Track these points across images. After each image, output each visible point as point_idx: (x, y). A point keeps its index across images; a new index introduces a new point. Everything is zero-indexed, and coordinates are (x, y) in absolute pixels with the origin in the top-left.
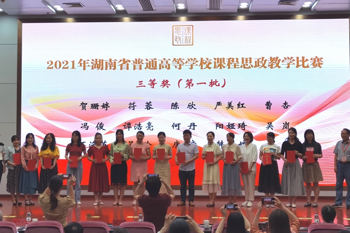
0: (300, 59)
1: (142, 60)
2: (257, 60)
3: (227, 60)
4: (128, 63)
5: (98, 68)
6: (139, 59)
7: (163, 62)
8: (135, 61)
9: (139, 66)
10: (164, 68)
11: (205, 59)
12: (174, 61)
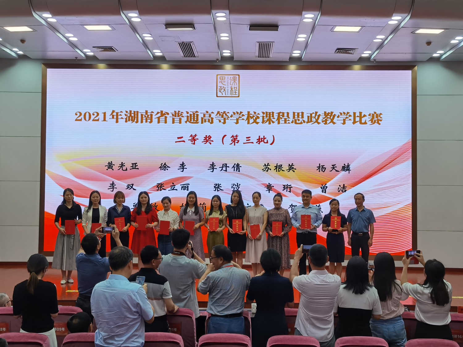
1: (182, 112)
2: (309, 115)
3: (277, 115)
5: (133, 121)
6: (179, 111)
7: (206, 115)
8: (174, 114)
9: (179, 120)
10: (207, 122)
11: (252, 112)
12: (218, 115)
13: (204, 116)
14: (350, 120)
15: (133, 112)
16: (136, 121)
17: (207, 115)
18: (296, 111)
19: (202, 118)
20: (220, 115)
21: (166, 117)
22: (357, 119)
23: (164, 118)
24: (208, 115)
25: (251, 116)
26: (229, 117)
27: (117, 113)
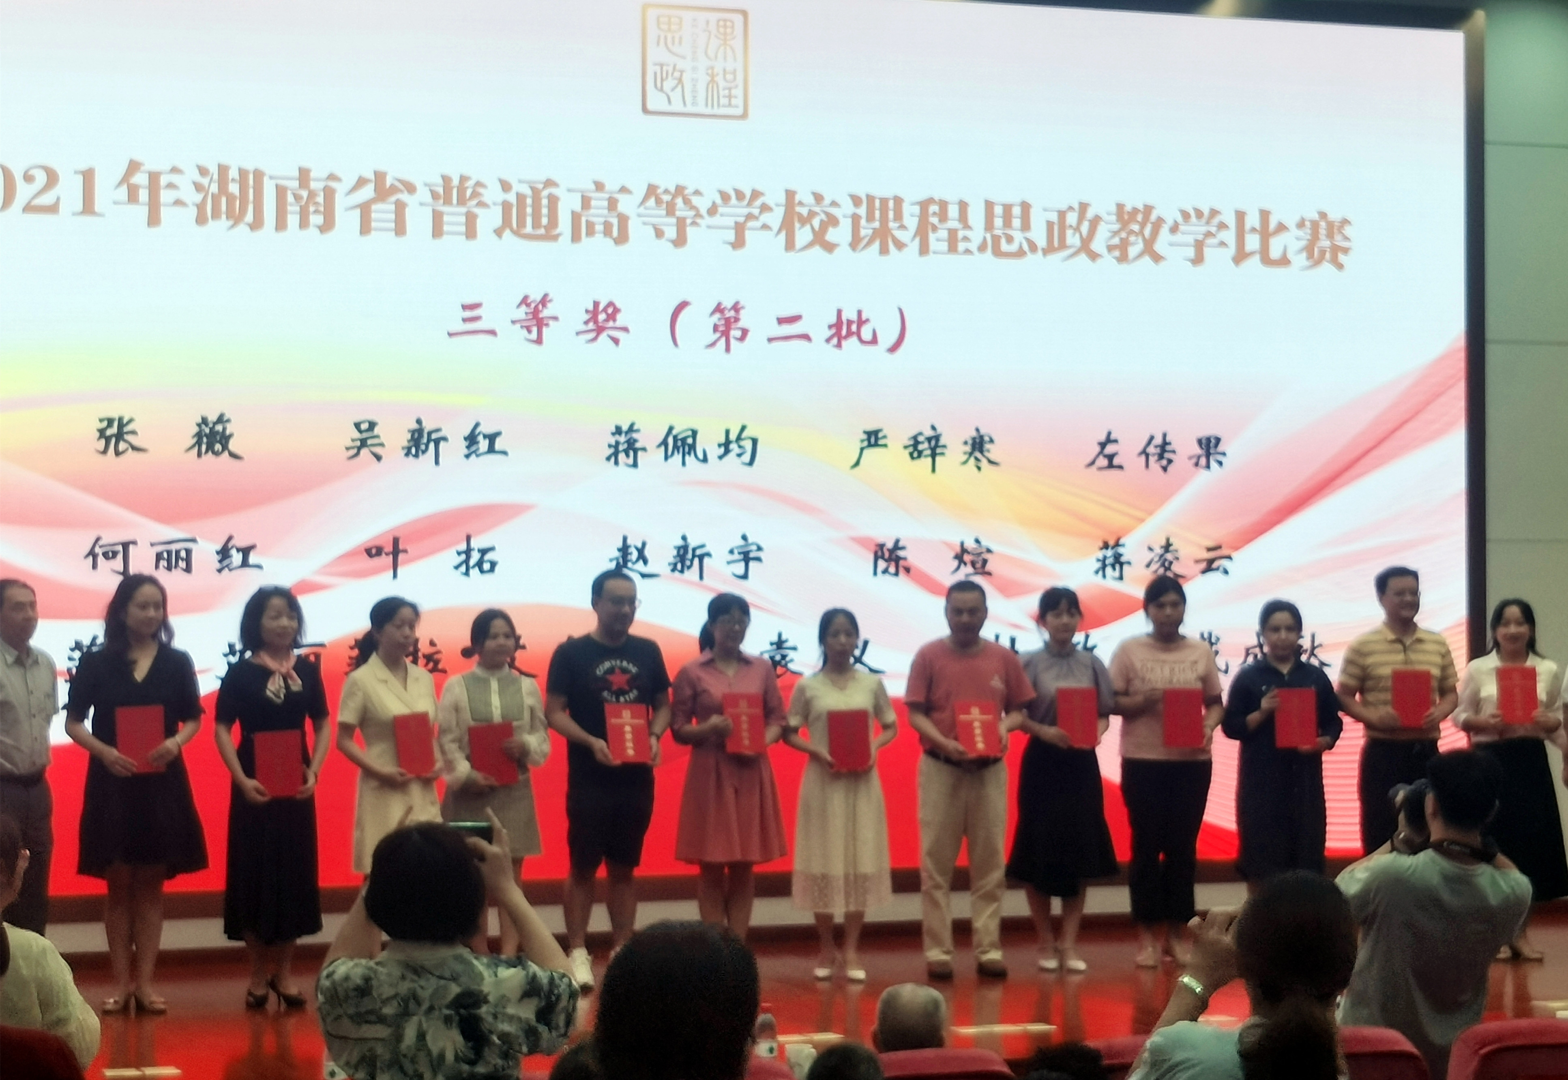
0: (1253, 220)
1: (479, 184)
2: (1054, 217)
3: (917, 209)
4: (404, 197)
5: (236, 218)
6: (463, 179)
7: (593, 203)
8: (440, 190)
9: (463, 219)
10: (599, 237)
11: (804, 196)
12: (652, 202)
13: (586, 202)
14: (1223, 244)
15: (233, 173)
16: (249, 217)
17: (599, 203)
18: (1000, 197)
19: (576, 218)
20: (659, 201)
21: (400, 207)
22: (1253, 242)
23: (393, 207)
24: (606, 203)
25: (800, 215)
26: (703, 212)
27: (154, 177)
